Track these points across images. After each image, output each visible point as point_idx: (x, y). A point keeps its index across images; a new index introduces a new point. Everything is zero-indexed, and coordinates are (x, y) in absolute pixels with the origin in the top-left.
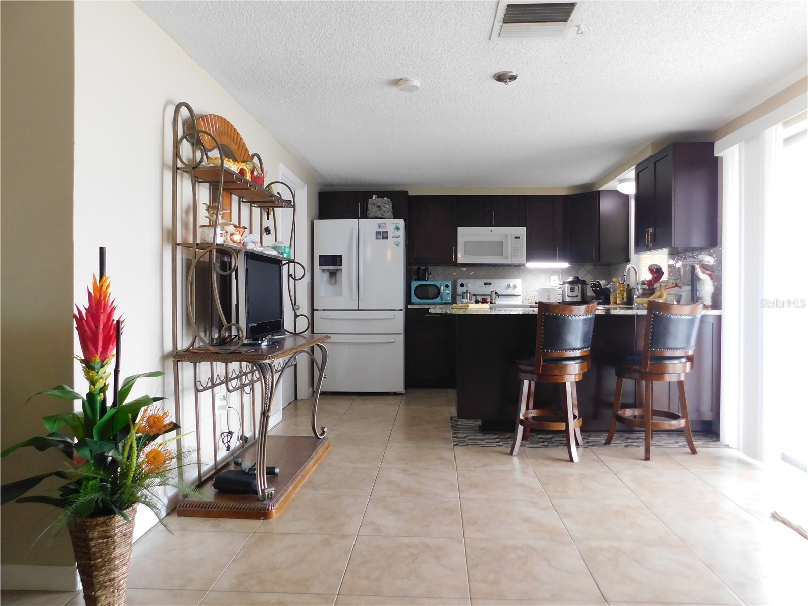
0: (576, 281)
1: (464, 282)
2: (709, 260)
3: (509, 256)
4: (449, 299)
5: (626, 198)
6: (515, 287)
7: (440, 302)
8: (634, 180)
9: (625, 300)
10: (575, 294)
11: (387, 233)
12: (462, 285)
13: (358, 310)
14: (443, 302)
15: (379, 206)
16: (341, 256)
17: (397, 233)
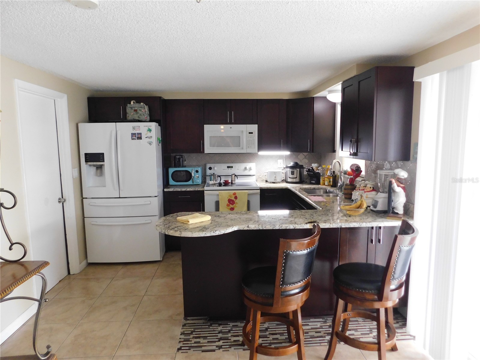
0: (296, 166)
1: (212, 165)
2: (403, 174)
3: (245, 147)
4: (199, 181)
5: (334, 105)
6: (250, 169)
7: (192, 183)
8: (341, 92)
9: (331, 183)
10: (295, 176)
11: (141, 134)
12: (210, 168)
13: (120, 198)
14: (194, 184)
15: (136, 111)
16: (103, 154)
17: (149, 134)
